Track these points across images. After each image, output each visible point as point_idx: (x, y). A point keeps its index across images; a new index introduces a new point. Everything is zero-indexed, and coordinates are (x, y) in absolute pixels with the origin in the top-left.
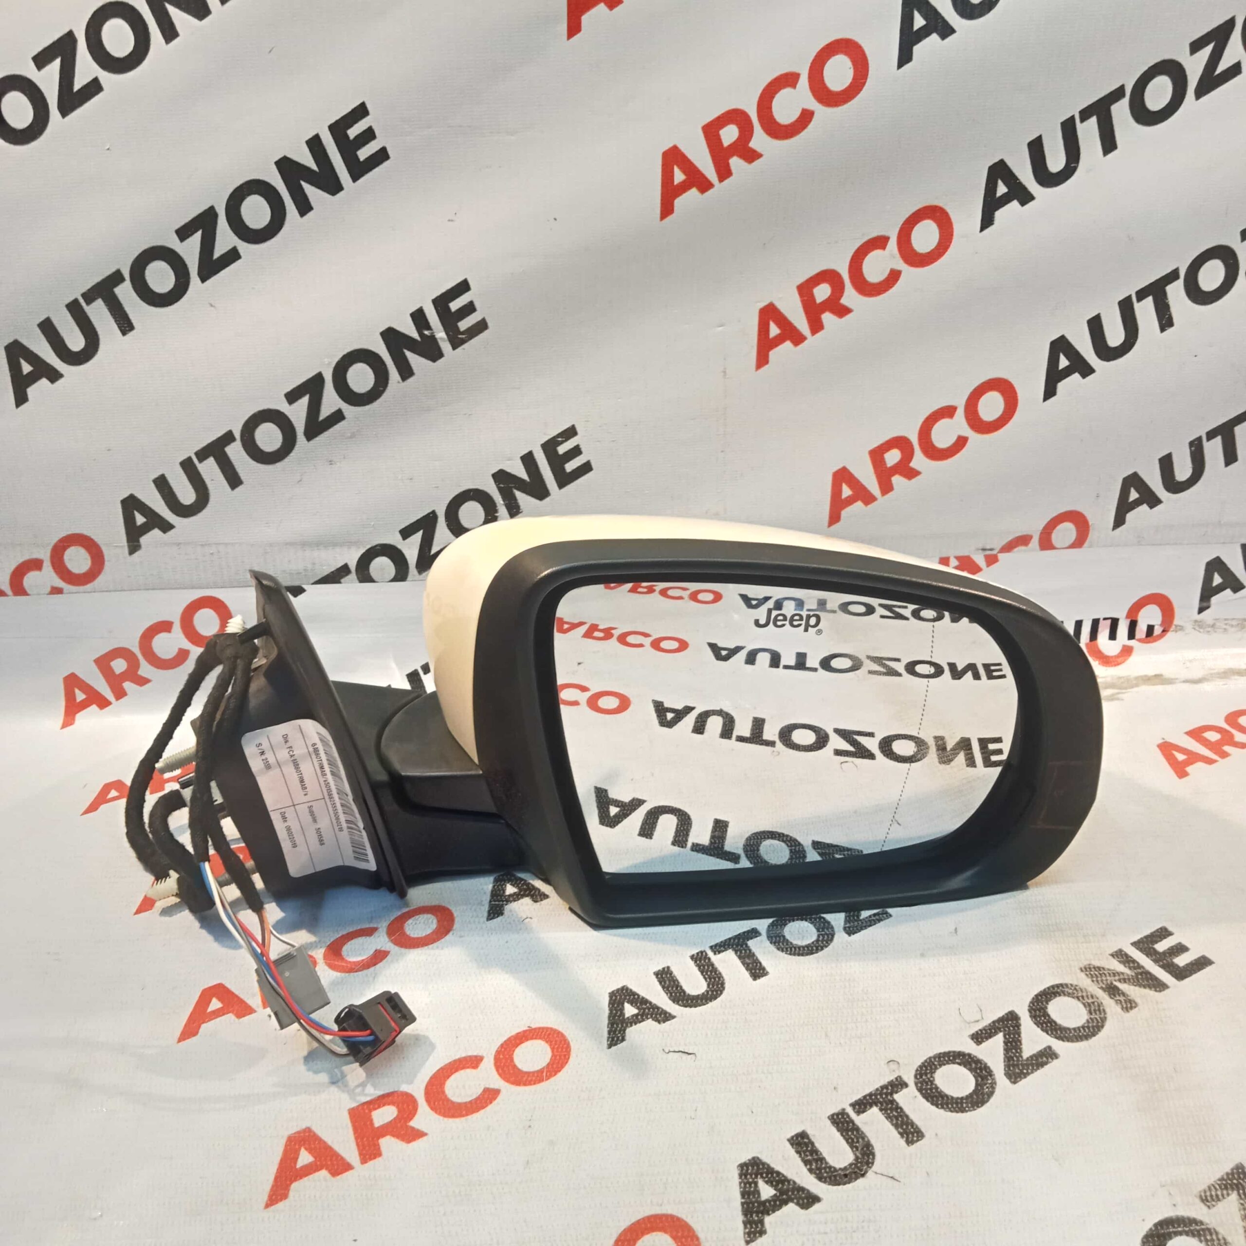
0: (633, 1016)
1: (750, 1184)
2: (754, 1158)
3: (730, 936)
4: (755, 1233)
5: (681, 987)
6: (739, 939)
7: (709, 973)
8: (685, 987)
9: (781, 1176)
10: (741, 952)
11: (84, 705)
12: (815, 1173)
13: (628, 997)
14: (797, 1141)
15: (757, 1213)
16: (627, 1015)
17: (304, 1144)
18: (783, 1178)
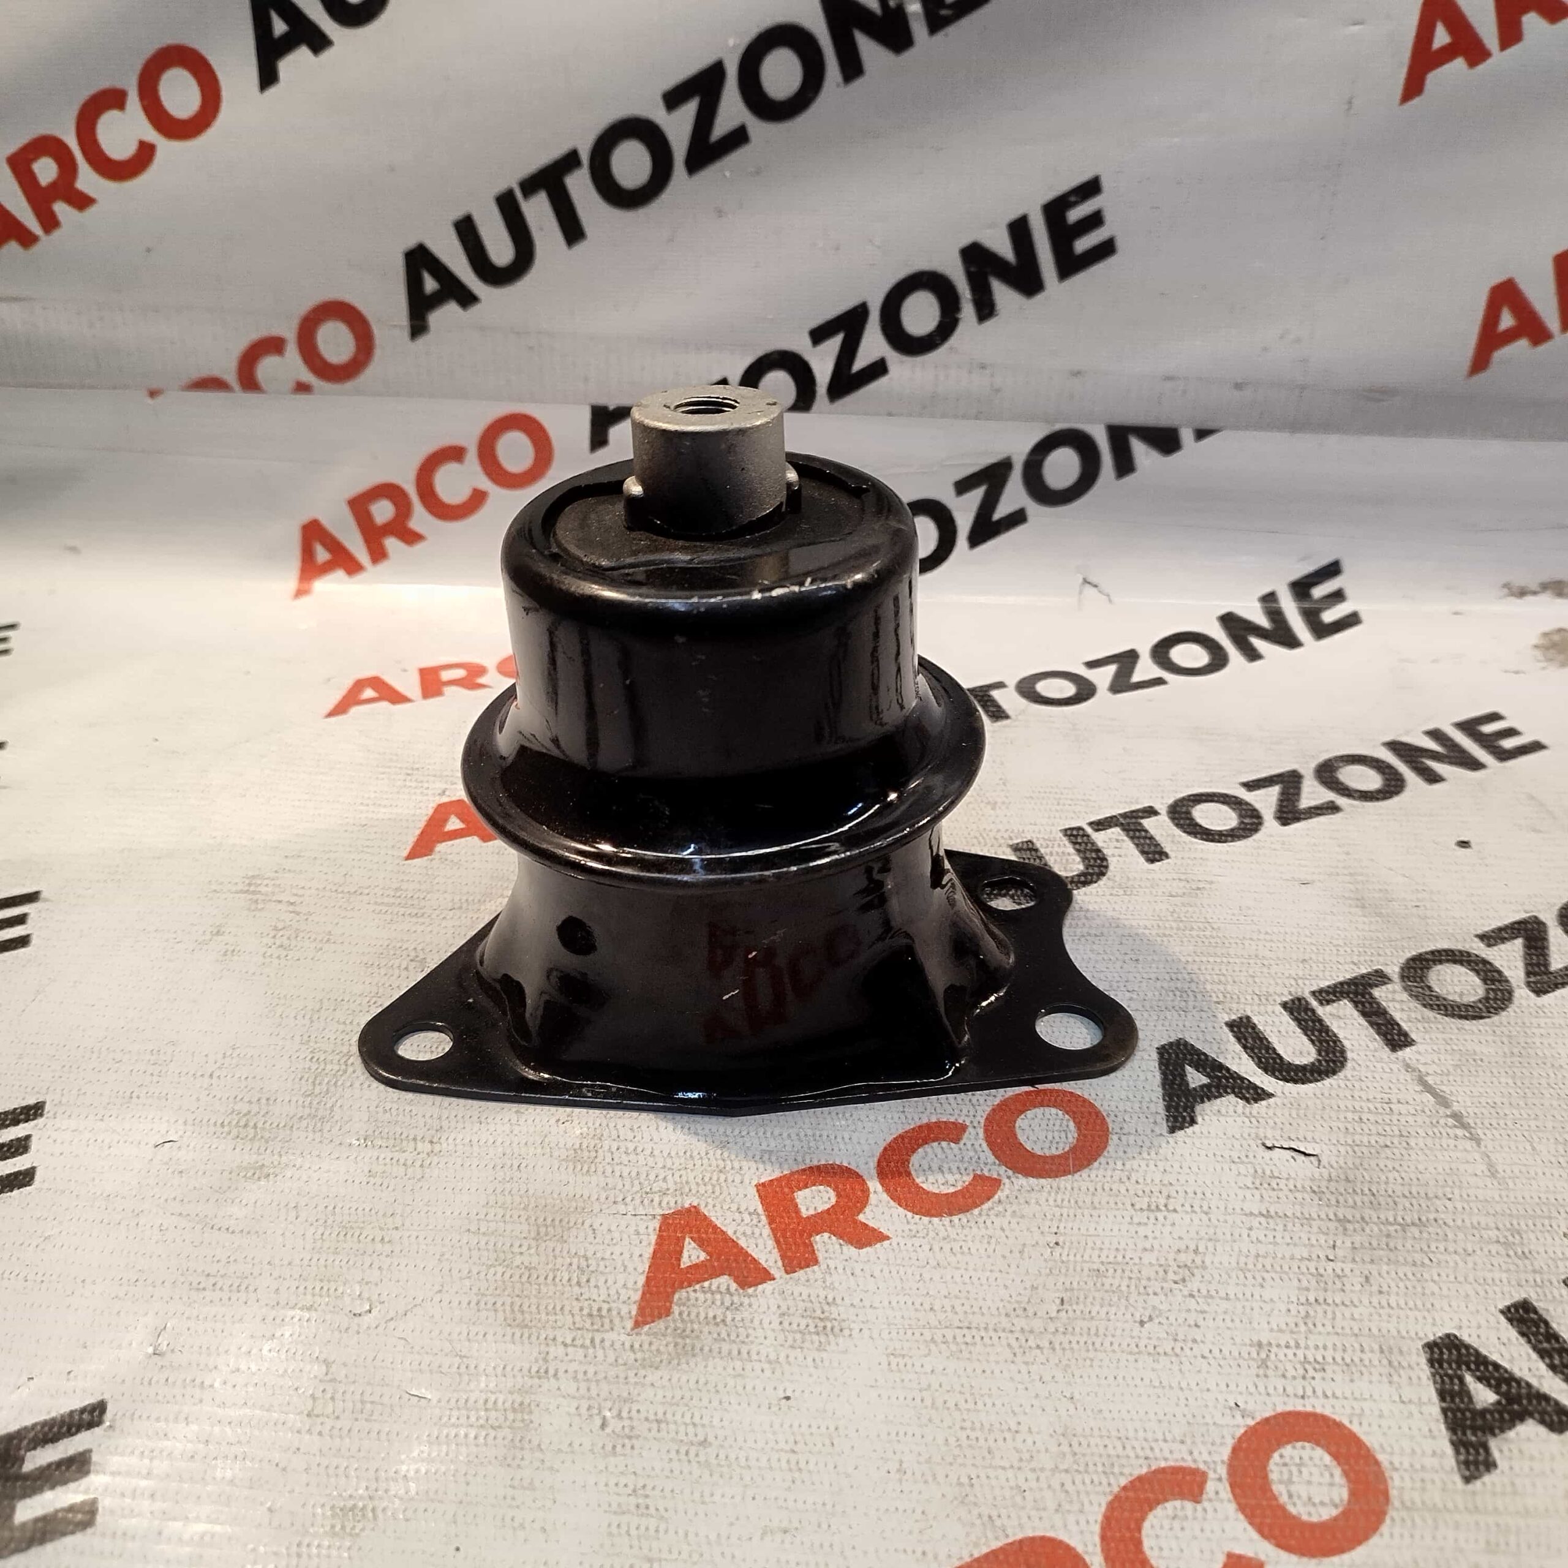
0: (1202, 1087)
1: (1451, 1378)
2: (1448, 1336)
3: (1341, 979)
4: (1476, 1463)
5: (1274, 1049)
6: (1356, 985)
7: (1316, 1033)
8: (1281, 1052)
9: (1502, 1371)
10: (1363, 1006)
11: (326, 569)
12: (1563, 1373)
13: (1189, 1057)
14: (1518, 1316)
15: (1474, 1429)
16: (1192, 1086)
17: (691, 1232)
18: (1506, 1375)
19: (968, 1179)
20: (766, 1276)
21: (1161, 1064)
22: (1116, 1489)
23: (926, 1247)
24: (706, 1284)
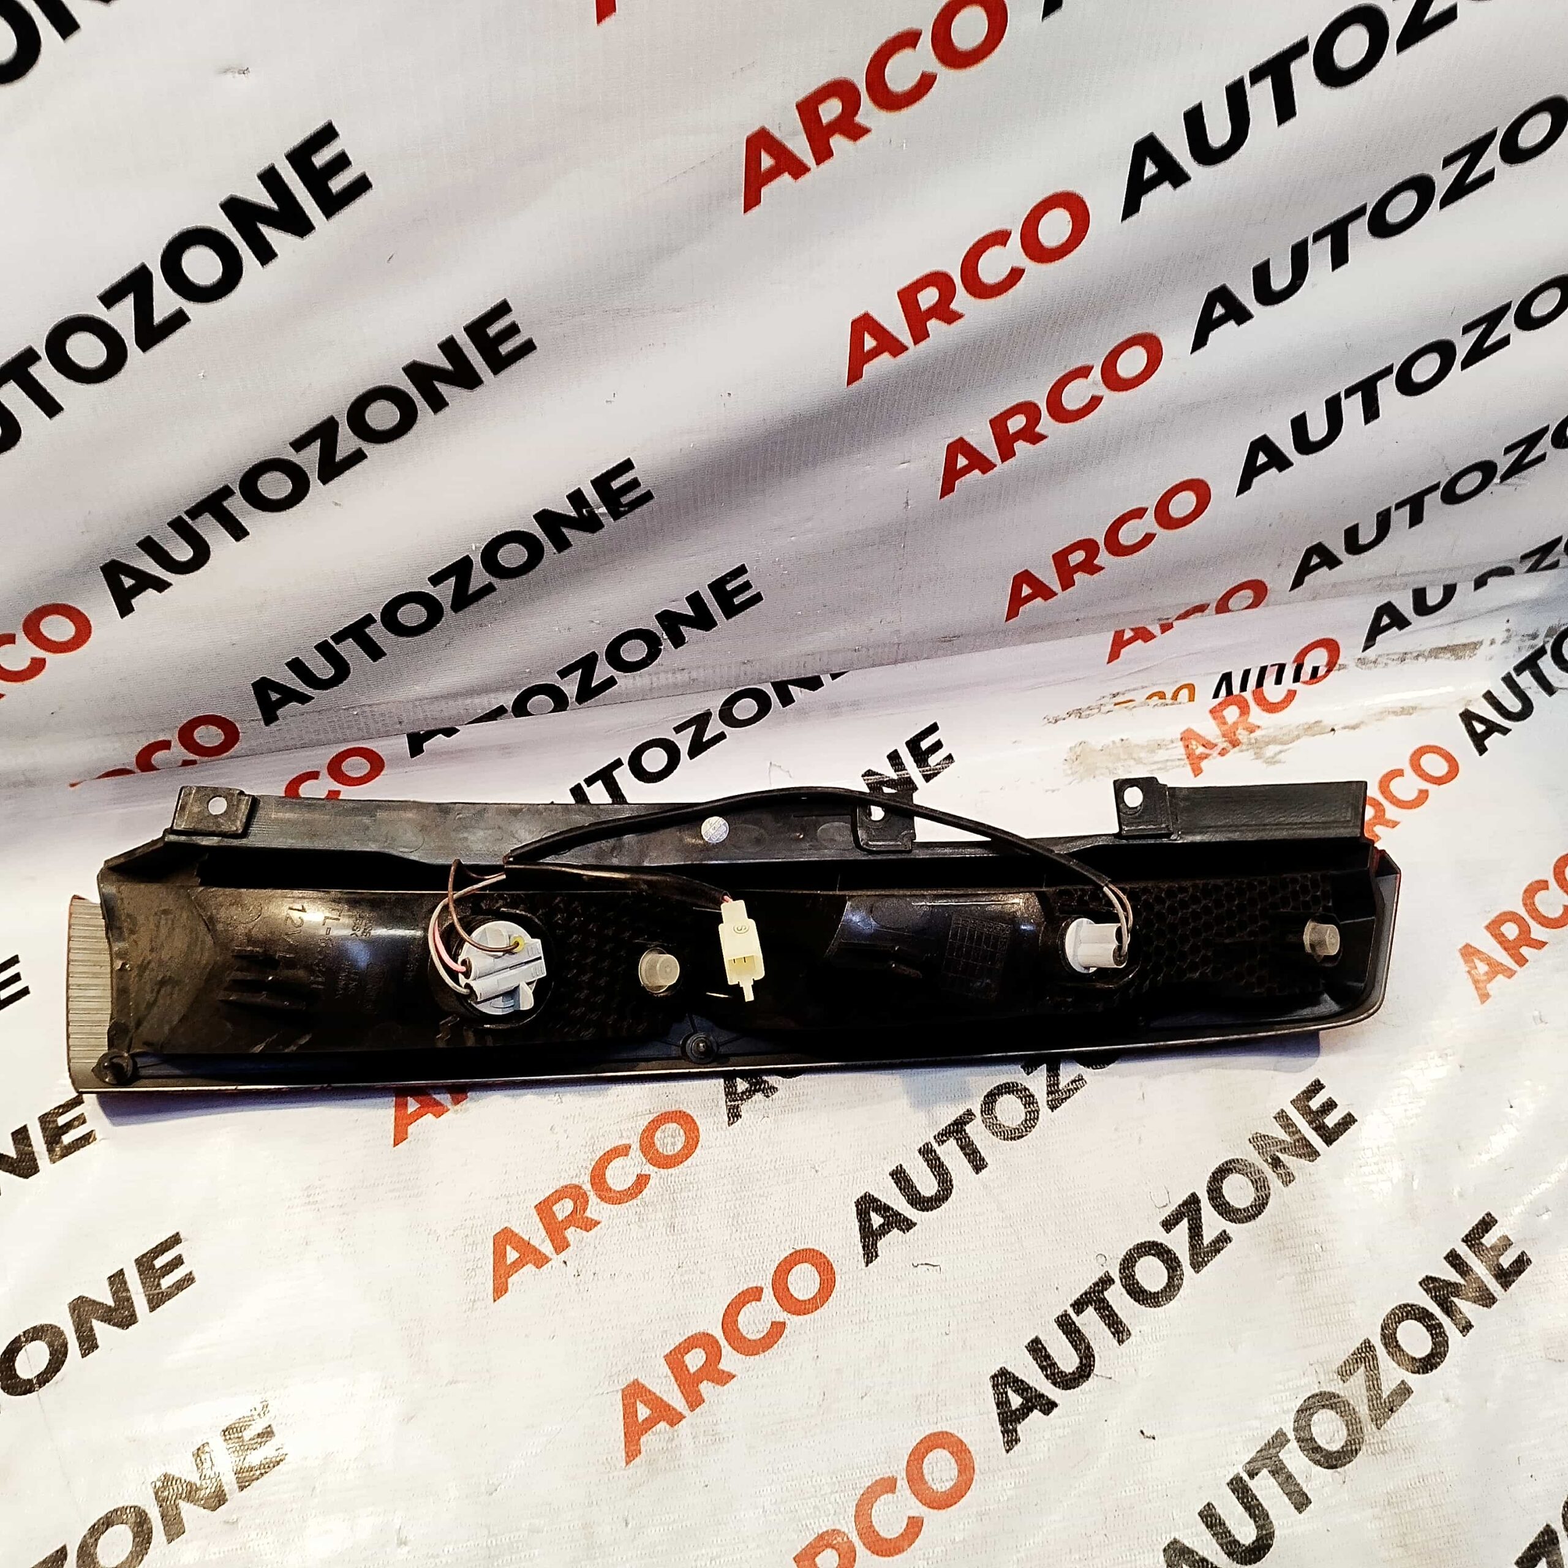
19: (769, 1325)
20: (681, 1417)
21: (858, 1214)
22: (859, 1496)
23: (755, 1377)
24: (654, 1429)
